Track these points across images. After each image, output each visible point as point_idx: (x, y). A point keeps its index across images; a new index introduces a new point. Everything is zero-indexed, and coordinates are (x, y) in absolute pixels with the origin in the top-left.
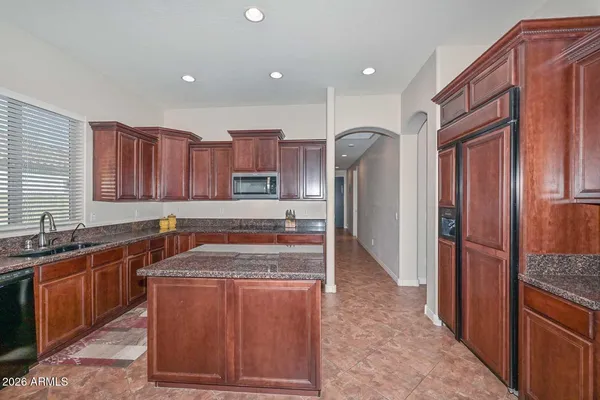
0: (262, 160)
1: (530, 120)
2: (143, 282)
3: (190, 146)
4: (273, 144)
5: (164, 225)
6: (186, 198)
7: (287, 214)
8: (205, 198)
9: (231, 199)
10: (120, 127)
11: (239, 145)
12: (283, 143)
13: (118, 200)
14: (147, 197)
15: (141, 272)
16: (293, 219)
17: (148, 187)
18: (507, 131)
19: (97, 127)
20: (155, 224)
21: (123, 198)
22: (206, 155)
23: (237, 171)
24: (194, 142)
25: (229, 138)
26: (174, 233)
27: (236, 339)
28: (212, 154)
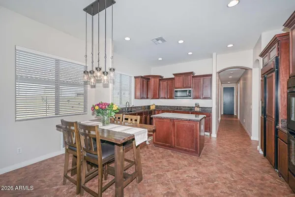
0: (186, 84)
1: (283, 69)
2: (151, 119)
3: (160, 80)
4: (190, 77)
5: (151, 107)
6: (158, 98)
7: (196, 104)
8: (165, 98)
9: (174, 99)
10: (142, 77)
11: (177, 79)
12: (194, 77)
13: (141, 99)
14: (147, 98)
15: (151, 116)
16: (198, 107)
17: (147, 94)
18: (274, 74)
19: (135, 78)
20: (149, 107)
21: (142, 98)
22: (165, 83)
23: (176, 88)
24: (161, 79)
25: (173, 77)
26: (155, 110)
27: (175, 136)
28: (167, 82)
